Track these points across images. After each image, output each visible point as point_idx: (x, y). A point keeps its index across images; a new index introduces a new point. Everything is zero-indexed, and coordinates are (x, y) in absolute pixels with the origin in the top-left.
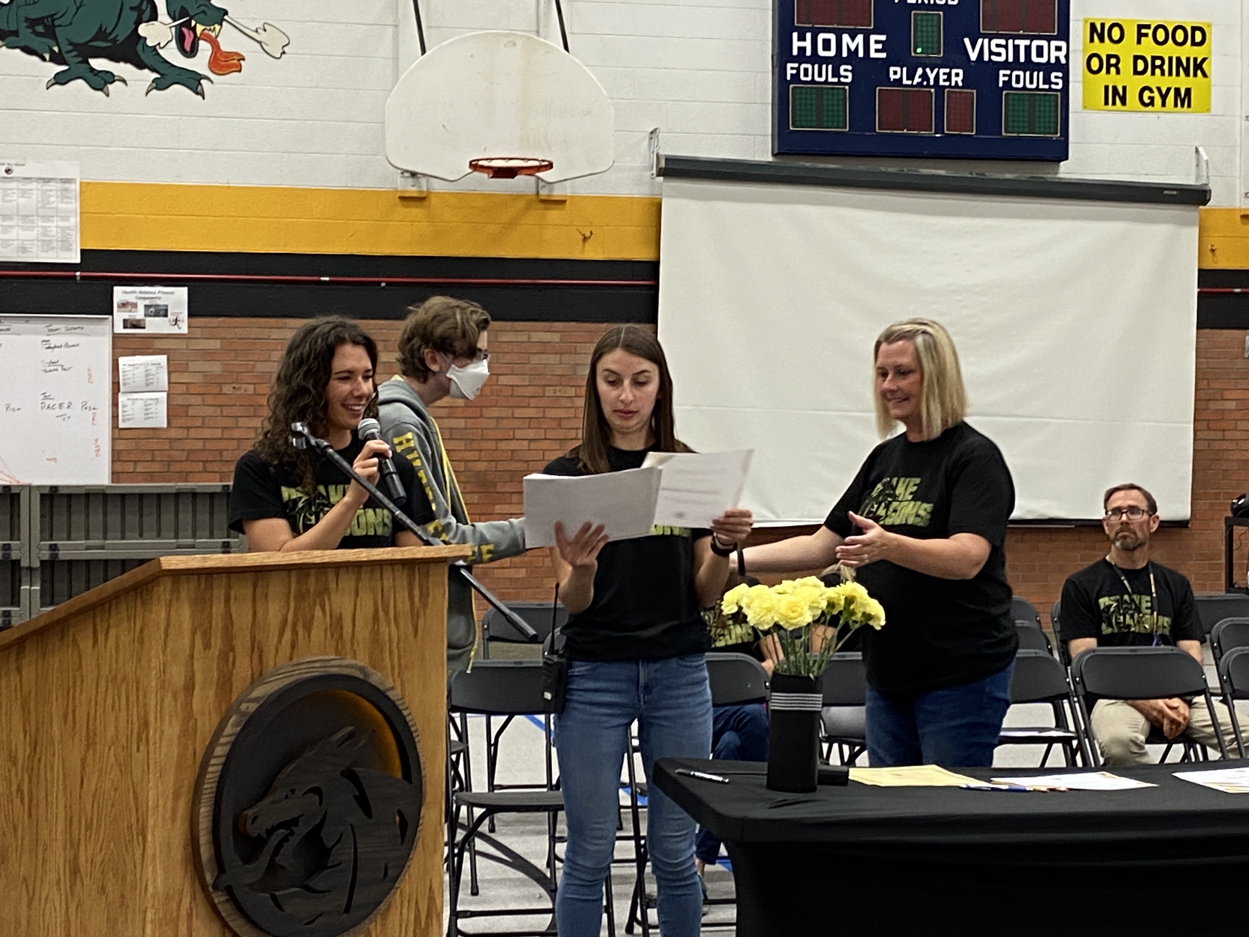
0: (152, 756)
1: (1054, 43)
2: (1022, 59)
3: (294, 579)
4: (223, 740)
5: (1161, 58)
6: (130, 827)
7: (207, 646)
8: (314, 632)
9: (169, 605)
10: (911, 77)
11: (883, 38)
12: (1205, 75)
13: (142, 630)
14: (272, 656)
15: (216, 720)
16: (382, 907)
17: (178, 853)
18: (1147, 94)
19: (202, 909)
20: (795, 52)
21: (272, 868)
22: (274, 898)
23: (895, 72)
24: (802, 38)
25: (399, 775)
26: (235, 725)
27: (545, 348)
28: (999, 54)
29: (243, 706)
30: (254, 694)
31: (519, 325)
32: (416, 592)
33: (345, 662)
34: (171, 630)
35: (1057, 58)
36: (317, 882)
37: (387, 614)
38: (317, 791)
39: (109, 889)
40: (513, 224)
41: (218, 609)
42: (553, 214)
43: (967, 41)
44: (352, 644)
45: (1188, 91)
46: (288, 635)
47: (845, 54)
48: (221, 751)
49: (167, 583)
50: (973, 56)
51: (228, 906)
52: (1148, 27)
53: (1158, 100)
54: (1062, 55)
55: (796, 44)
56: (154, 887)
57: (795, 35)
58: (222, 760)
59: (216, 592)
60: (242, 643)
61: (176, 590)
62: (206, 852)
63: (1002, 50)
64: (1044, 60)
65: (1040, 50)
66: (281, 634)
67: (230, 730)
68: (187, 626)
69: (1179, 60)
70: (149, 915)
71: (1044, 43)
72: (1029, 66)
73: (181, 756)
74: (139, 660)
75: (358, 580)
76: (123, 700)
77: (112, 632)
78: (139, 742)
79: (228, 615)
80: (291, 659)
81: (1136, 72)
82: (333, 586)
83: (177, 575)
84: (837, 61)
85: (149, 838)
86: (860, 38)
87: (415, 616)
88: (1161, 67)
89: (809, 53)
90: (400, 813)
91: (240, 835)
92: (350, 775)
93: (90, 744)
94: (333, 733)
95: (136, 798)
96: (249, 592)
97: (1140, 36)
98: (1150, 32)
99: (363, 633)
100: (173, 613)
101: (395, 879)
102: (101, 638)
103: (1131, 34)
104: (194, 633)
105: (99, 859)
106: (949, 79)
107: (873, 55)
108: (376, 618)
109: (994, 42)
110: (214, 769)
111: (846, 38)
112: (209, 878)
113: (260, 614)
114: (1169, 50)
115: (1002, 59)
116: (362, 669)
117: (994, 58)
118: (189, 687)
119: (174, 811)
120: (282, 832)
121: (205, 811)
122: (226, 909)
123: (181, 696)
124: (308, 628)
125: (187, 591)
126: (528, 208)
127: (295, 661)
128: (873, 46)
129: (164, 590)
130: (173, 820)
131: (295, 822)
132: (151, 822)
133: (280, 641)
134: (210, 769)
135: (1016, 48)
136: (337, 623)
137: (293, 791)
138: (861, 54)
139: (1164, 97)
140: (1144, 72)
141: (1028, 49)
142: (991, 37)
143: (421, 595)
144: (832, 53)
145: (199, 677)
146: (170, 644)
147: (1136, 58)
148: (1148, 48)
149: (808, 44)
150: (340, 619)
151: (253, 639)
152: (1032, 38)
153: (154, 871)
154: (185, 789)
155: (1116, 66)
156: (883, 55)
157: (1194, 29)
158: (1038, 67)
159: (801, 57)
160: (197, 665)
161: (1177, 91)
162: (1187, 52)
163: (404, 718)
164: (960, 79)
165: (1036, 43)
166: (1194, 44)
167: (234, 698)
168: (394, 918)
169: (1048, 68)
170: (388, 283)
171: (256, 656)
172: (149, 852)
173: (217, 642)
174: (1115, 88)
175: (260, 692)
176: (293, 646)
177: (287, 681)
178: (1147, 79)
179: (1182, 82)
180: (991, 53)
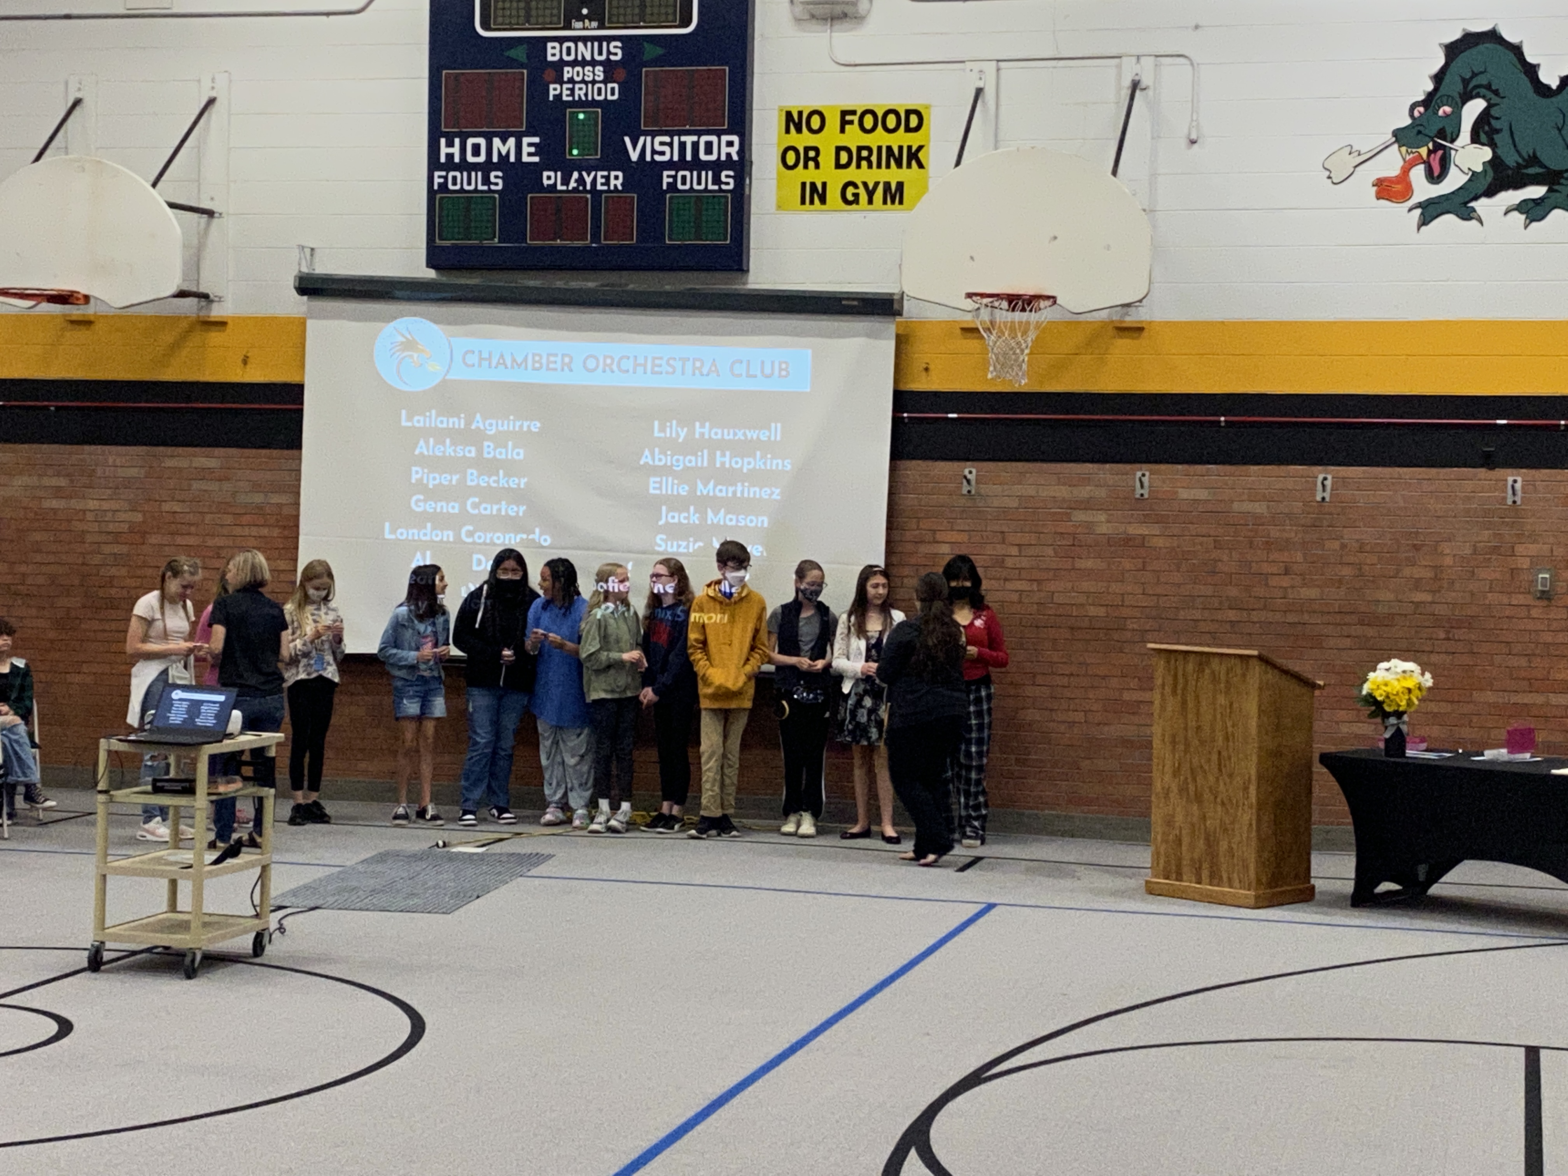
1: (725, 138)
2: (689, 157)
5: (869, 149)
10: (565, 182)
11: (536, 140)
12: (921, 166)
18: (850, 190)
20: (443, 159)
23: (549, 178)
24: (450, 144)
28: (663, 153)
35: (729, 155)
40: (175, 347)
43: (627, 140)
45: (900, 185)
47: (495, 159)
50: (634, 156)
52: (853, 113)
53: (863, 197)
54: (734, 151)
55: (444, 150)
57: (443, 141)
63: (667, 149)
64: (713, 157)
65: (709, 145)
69: (889, 148)
71: (714, 139)
72: (697, 165)
81: (838, 166)
84: (486, 167)
86: (512, 141)
88: (868, 159)
89: (457, 159)
97: (844, 123)
98: (856, 118)
103: (833, 121)
106: (607, 183)
107: (525, 159)
109: (658, 139)
111: (497, 142)
114: (879, 139)
115: (666, 158)
117: (658, 158)
128: (526, 150)
135: (682, 145)
138: (512, 159)
139: (871, 194)
140: (847, 166)
141: (696, 145)
142: (654, 135)
144: (482, 158)
147: (839, 149)
148: (854, 138)
149: (456, 150)
152: (699, 134)
155: (815, 160)
156: (536, 159)
157: (908, 112)
158: (707, 165)
159: (450, 164)
161: (887, 185)
162: (901, 139)
164: (619, 183)
165: (704, 139)
166: (908, 129)
169: (717, 167)
174: (813, 185)
178: (851, 174)
179: (893, 175)
180: (654, 152)
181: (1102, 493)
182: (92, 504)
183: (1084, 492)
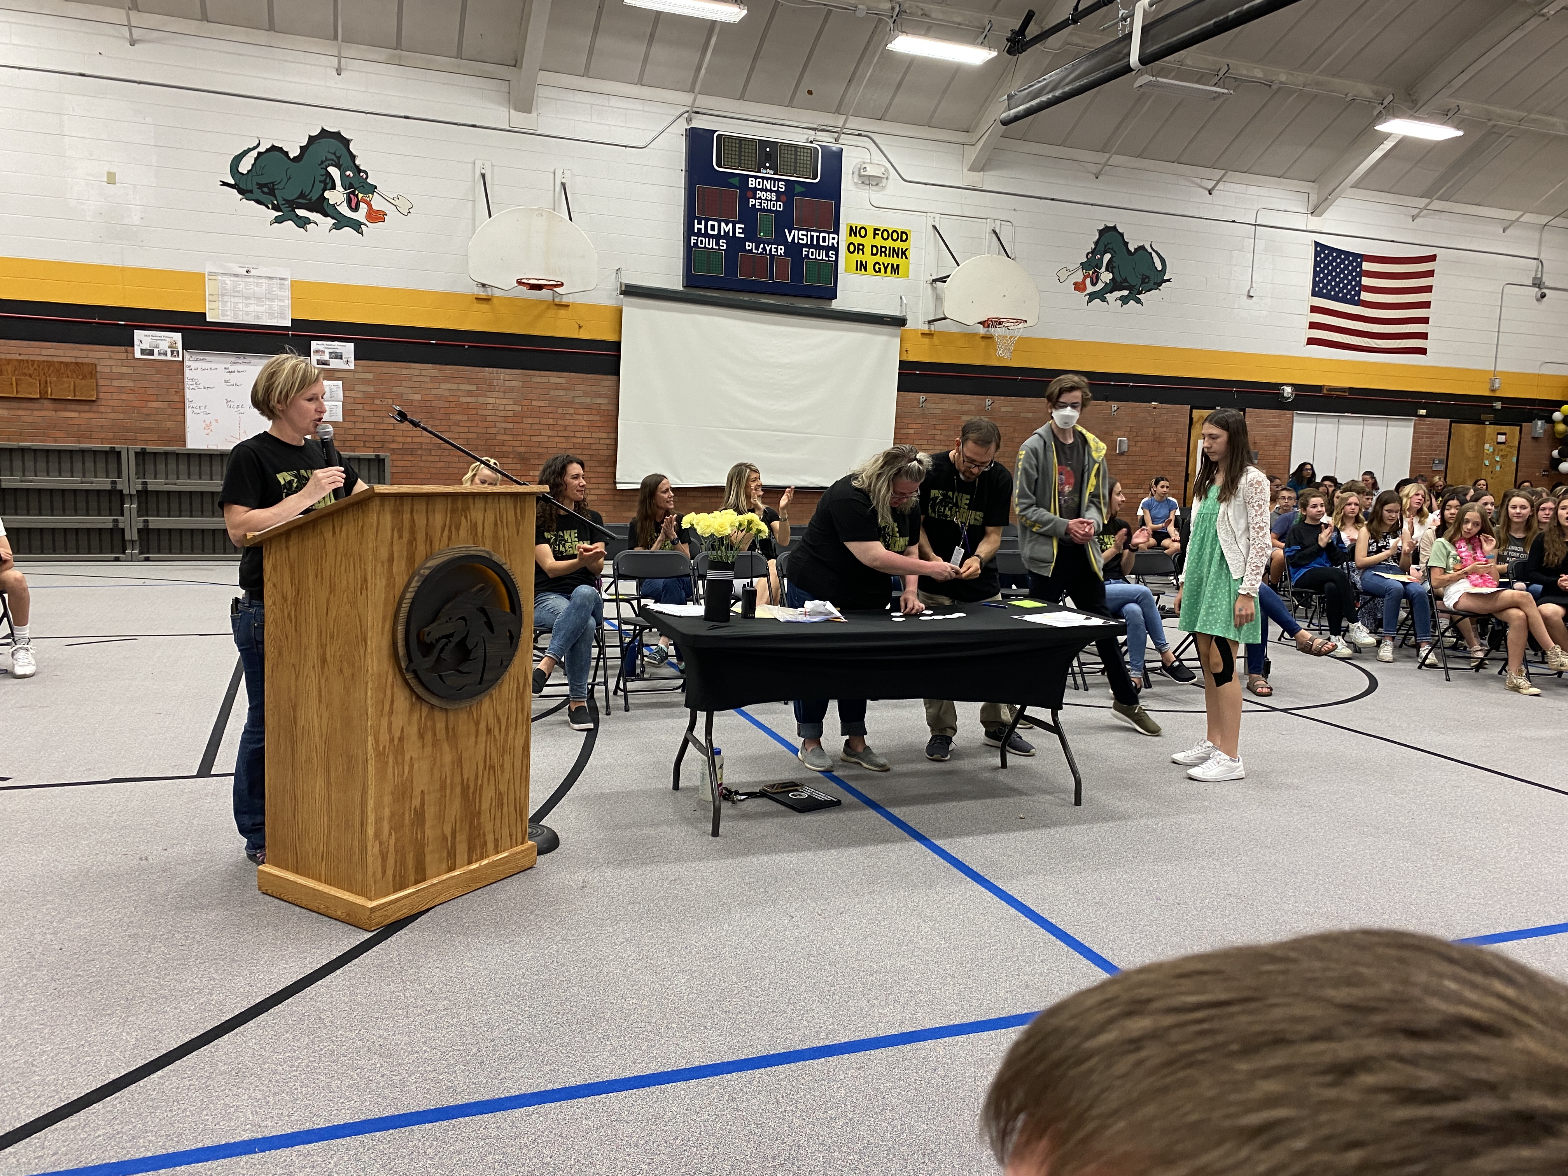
0: (369, 597)
1: (831, 236)
2: (815, 243)
3: (449, 501)
4: (410, 590)
5: (885, 247)
6: (357, 637)
7: (401, 537)
8: (461, 532)
9: (379, 514)
10: (757, 249)
11: (743, 226)
12: (906, 258)
13: (362, 527)
14: (437, 544)
15: (406, 579)
16: (499, 681)
17: (385, 651)
18: (877, 266)
19: (399, 681)
20: (696, 231)
21: (439, 659)
22: (440, 676)
23: (749, 246)
24: (700, 223)
25: (508, 610)
26: (418, 582)
27: (557, 386)
28: (803, 240)
29: (422, 571)
30: (428, 565)
31: (542, 373)
32: (518, 511)
33: (479, 548)
34: (380, 527)
35: (833, 244)
36: (464, 668)
37: (502, 522)
38: (463, 618)
39: (345, 671)
40: (540, 316)
41: (407, 516)
42: (562, 312)
43: (786, 231)
44: (483, 538)
45: (898, 266)
46: (446, 532)
47: (722, 233)
48: (410, 595)
49: (377, 502)
50: (790, 240)
51: (414, 681)
52: (879, 230)
53: (883, 270)
54: (835, 242)
55: (696, 226)
56: (373, 670)
57: (696, 221)
58: (410, 601)
59: (405, 508)
60: (421, 536)
61: (382, 505)
62: (401, 651)
63: (805, 237)
64: (826, 244)
65: (824, 238)
66: (443, 532)
67: (415, 584)
68: (389, 525)
69: (894, 248)
70: (370, 685)
71: (826, 235)
72: (818, 247)
73: (386, 599)
74: (361, 544)
75: (486, 503)
76: (352, 566)
77: (344, 528)
78: (361, 590)
79: (413, 520)
80: (448, 546)
81: (872, 254)
82: (472, 506)
83: (384, 496)
84: (718, 237)
85: (369, 643)
86: (730, 225)
87: (518, 525)
88: (885, 252)
89: (703, 231)
90: (509, 631)
91: (421, 643)
92: (483, 611)
93: (332, 589)
94: (472, 587)
95: (360, 621)
96: (424, 507)
97: (875, 234)
98: (880, 233)
99: (488, 532)
100: (381, 518)
101: (507, 666)
102: (337, 531)
103: (870, 233)
104: (393, 530)
105: (338, 654)
106: (777, 251)
107: (737, 235)
108: (496, 524)
109: (801, 232)
110: (406, 605)
111: (723, 224)
112: (403, 665)
113: (430, 520)
114: (889, 243)
115: (804, 242)
116: (487, 552)
117: (800, 241)
118: (391, 559)
119: (383, 628)
120: (444, 641)
121: (401, 628)
122: (413, 682)
123: (386, 565)
124: (458, 529)
125: (389, 506)
126: (548, 308)
127: (451, 547)
128: (737, 230)
129: (376, 504)
130: (383, 634)
131: (451, 635)
132: (370, 635)
133: (442, 536)
134: (404, 605)
135: (812, 237)
136: (474, 526)
137: (450, 619)
138: (731, 234)
139: (886, 268)
140: (876, 254)
141: (818, 237)
142: (799, 230)
143: (521, 513)
144: (716, 232)
145: (396, 555)
146: (379, 535)
147: (873, 246)
148: (879, 242)
149: (703, 227)
150: (476, 523)
151: (427, 534)
152: (820, 232)
153: (372, 662)
154: (389, 616)
155: (862, 250)
156: (743, 236)
157: (902, 233)
158: (823, 248)
159: (699, 234)
160: (395, 548)
161: (893, 265)
162: (898, 245)
163: (512, 580)
164: (782, 252)
165: (822, 235)
166: (902, 241)
167: (416, 566)
168: (505, 687)
169: (828, 249)
170: (468, 345)
171: (428, 543)
172: (369, 651)
173: (406, 536)
174: (861, 262)
175: (432, 563)
176: (449, 539)
177: (447, 558)
178: (877, 258)
179: (895, 261)
180: (799, 238)
181: (973, 408)
182: (492, 401)
183: (966, 408)
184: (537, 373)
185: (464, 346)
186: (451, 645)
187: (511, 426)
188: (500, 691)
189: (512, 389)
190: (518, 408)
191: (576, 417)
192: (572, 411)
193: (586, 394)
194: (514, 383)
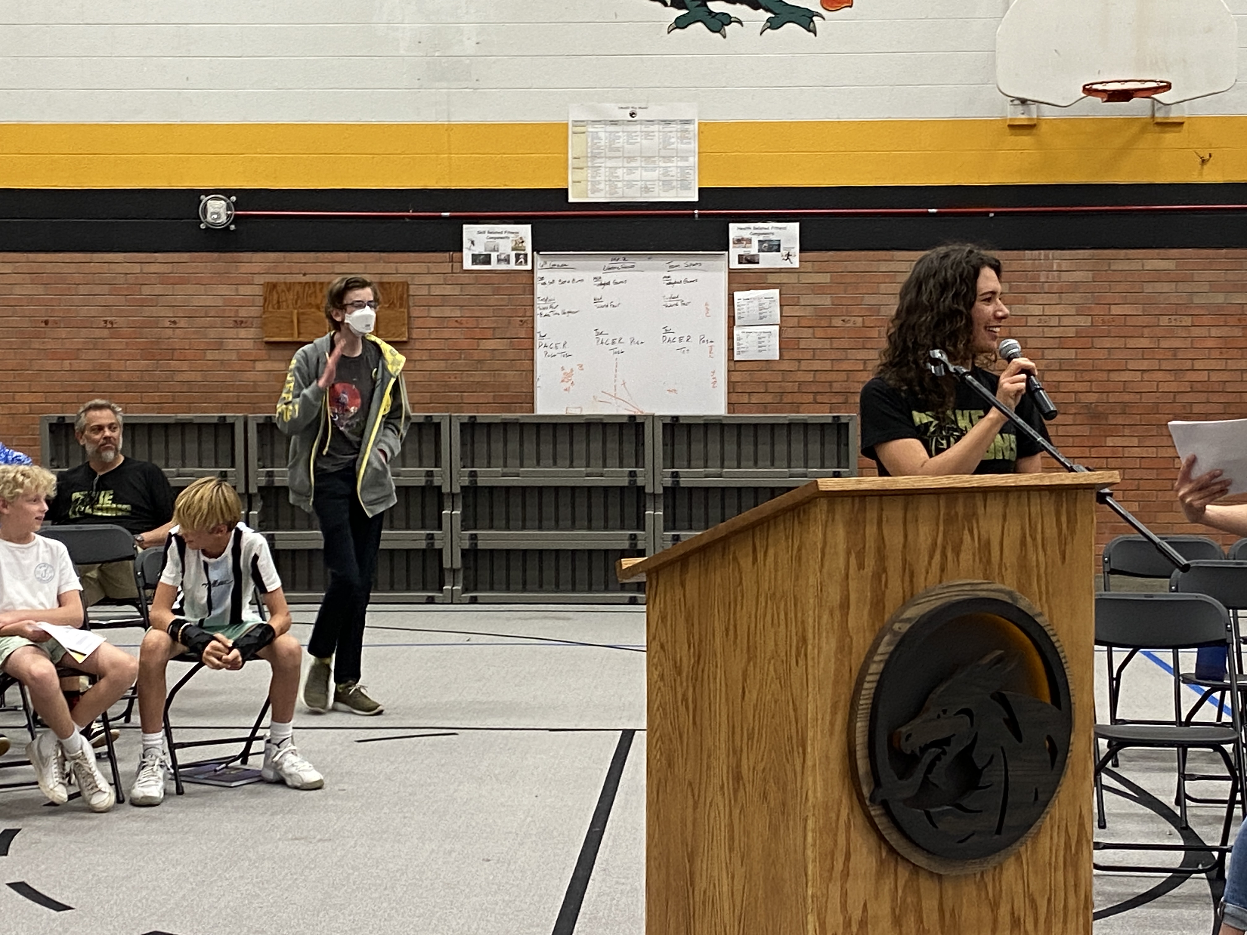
0: (810, 670)
3: (942, 503)
4: (877, 658)
6: (790, 738)
7: (861, 566)
8: (963, 556)
9: (825, 526)
13: (799, 549)
14: (922, 578)
15: (870, 639)
16: (1033, 830)
17: (836, 765)
19: (859, 820)
21: (925, 784)
22: (928, 815)
25: (1048, 701)
26: (889, 644)
27: (1158, 276)
29: (896, 626)
31: (1132, 252)
32: (1064, 519)
33: (993, 587)
34: (827, 550)
36: (969, 801)
37: (1034, 539)
38: (967, 712)
39: (771, 796)
41: (871, 531)
42: (1170, 137)
44: (1000, 568)
46: (937, 557)
48: (875, 668)
49: (823, 504)
51: (884, 820)
56: (815, 797)
58: (877, 677)
59: (868, 515)
60: (894, 565)
61: (831, 511)
62: (862, 765)
66: (931, 557)
67: (884, 648)
68: (842, 547)
70: (810, 823)
73: (837, 671)
74: (797, 579)
75: (1006, 506)
76: (782, 616)
77: (771, 552)
78: (798, 655)
79: (881, 538)
80: (940, 582)
82: (981, 511)
83: (833, 496)
85: (809, 749)
87: (1063, 543)
90: (1049, 738)
91: (894, 751)
92: (1001, 699)
93: (751, 657)
94: (981, 658)
95: (795, 710)
96: (900, 514)
99: (1010, 557)
100: (829, 534)
101: (1046, 805)
102: (760, 556)
104: (848, 553)
105: (760, 767)
108: (1023, 543)
110: (869, 686)
112: (866, 791)
113: (910, 537)
116: (1010, 594)
118: (845, 605)
119: (832, 724)
120: (935, 751)
121: (861, 725)
122: (882, 822)
123: (837, 613)
124: (957, 552)
125: (842, 511)
126: (1143, 130)
127: (945, 583)
129: (820, 511)
130: (831, 734)
131: (946, 741)
132: (810, 734)
133: (930, 563)
134: (866, 685)
136: (985, 547)
137: (945, 712)
143: (1069, 521)
145: (853, 597)
146: (826, 564)
150: (988, 542)
151: (904, 561)
153: (814, 782)
154: (842, 704)
160: (852, 585)
163: (1052, 644)
167: (887, 617)
168: (1044, 842)
170: (995, 213)
171: (907, 578)
172: (809, 763)
173: (870, 562)
175: (913, 612)
176: (942, 570)
177: (939, 603)
184: (1122, 253)
185: (987, 213)
186: (947, 759)
187: (1072, 354)
188: (1034, 850)
189: (1074, 286)
190: (1084, 321)
191: (1196, 332)
192: (1188, 321)
193: (1215, 287)
194: (1078, 276)
